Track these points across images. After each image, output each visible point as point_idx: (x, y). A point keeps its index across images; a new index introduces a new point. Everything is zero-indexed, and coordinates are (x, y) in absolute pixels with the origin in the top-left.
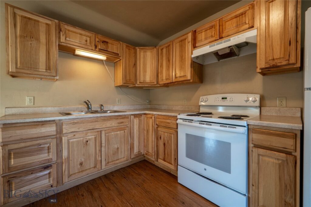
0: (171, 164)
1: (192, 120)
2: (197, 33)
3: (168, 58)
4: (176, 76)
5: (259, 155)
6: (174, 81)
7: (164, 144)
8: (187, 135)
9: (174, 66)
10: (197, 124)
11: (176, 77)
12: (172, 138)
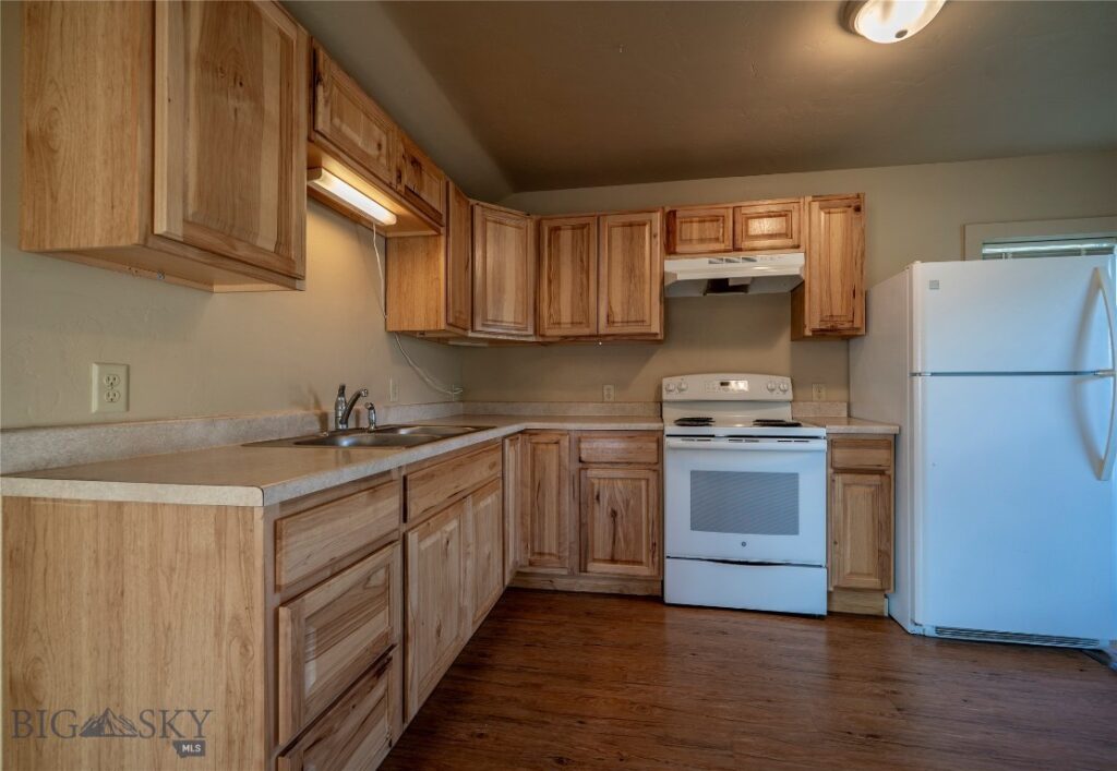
0: (640, 563)
1: (713, 436)
2: (678, 221)
3: (582, 261)
4: (611, 319)
5: (845, 485)
6: (603, 329)
7: (614, 514)
8: (695, 475)
9: (603, 290)
10: (726, 443)
11: (610, 322)
12: (641, 490)
